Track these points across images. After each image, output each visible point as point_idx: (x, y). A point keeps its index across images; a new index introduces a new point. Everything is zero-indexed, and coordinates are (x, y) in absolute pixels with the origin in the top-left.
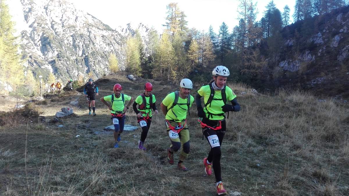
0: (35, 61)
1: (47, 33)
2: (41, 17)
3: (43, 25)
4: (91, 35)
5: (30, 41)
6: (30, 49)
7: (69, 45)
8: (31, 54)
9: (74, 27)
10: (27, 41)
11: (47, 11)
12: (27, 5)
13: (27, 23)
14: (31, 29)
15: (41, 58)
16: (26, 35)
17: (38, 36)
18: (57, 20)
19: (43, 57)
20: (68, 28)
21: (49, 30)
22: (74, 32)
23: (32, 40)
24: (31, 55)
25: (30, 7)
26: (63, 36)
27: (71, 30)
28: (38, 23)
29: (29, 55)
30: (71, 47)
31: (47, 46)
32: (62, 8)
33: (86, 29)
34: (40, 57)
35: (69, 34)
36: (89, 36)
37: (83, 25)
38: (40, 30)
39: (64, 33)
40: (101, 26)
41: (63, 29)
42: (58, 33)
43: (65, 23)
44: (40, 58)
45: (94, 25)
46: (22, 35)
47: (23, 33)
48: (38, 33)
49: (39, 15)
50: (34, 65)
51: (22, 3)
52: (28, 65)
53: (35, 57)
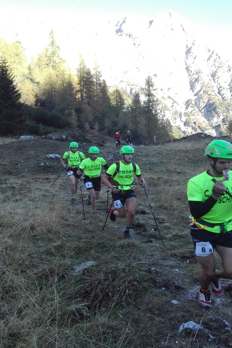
0: (199, 127)
1: (213, 100)
2: (208, 84)
3: (209, 92)
5: (195, 108)
6: (195, 115)
10: (192, 109)
11: (215, 78)
12: (194, 75)
13: (193, 92)
14: (196, 97)
16: (191, 103)
17: (204, 103)
18: (226, 86)
19: (208, 122)
21: (216, 96)
23: (197, 107)
24: (196, 121)
25: (196, 76)
28: (204, 91)
29: (193, 121)
31: (213, 111)
34: (204, 122)
38: (206, 97)
41: (231, 94)
42: (225, 99)
44: (205, 124)
46: (188, 104)
47: (189, 102)
48: (204, 100)
49: (206, 82)
50: (197, 131)
51: (189, 74)
52: (191, 131)
53: (199, 123)
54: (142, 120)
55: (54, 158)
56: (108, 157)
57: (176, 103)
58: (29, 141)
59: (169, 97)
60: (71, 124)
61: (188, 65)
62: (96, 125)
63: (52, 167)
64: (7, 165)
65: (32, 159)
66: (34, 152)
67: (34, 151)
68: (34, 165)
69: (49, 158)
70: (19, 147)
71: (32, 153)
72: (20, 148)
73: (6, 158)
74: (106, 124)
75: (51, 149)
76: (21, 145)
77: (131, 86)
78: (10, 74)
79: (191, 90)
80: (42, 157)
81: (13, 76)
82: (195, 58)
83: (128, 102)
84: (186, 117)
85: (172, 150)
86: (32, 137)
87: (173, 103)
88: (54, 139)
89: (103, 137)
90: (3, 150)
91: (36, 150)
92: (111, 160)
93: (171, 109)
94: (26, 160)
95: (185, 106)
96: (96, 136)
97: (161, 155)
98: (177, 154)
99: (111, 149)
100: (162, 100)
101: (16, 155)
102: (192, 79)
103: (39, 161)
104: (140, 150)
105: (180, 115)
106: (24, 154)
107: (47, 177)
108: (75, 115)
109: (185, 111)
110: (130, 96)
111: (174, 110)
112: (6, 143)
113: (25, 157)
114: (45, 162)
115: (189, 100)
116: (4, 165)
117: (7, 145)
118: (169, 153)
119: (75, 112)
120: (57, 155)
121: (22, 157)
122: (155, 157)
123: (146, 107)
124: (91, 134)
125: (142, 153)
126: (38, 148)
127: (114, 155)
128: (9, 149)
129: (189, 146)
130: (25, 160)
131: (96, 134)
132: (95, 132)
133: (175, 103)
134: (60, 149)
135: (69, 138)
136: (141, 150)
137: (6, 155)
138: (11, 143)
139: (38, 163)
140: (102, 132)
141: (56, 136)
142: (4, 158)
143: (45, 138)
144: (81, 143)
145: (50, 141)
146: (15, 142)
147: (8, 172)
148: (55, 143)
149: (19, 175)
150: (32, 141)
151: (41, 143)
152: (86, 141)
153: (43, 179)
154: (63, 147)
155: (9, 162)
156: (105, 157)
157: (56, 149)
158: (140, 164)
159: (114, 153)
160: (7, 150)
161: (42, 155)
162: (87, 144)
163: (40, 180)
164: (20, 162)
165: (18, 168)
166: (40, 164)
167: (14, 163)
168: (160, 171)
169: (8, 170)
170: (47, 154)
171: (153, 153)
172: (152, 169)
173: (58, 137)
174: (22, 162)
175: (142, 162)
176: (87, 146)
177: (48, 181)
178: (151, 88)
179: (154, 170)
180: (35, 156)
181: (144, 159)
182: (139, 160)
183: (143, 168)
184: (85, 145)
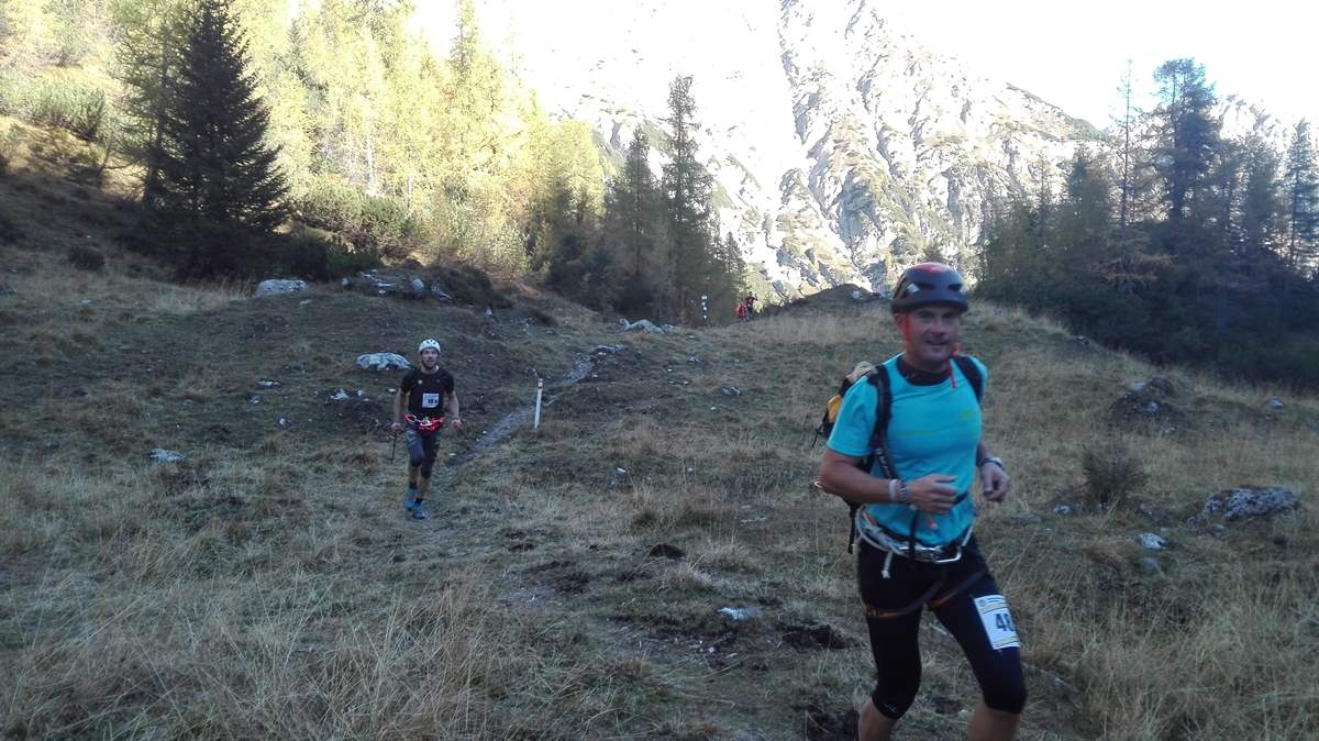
0: (823, 269)
1: (863, 173)
2: (848, 118)
3: (852, 147)
4: (1017, 165)
5: (810, 203)
6: (809, 227)
7: (937, 206)
8: (809, 245)
9: (955, 140)
10: (801, 204)
11: (868, 96)
12: (807, 82)
13: (804, 142)
14: (814, 162)
15: (842, 258)
16: (797, 183)
17: (836, 183)
18: (900, 124)
19: (848, 253)
20: (935, 146)
21: (873, 161)
22: (957, 158)
23: (817, 199)
24: (812, 249)
25: (813, 88)
26: (916, 178)
27: (944, 153)
28: (835, 141)
29: (805, 249)
30: (942, 212)
31: (862, 215)
32: (920, 79)
33: (999, 143)
34: (837, 252)
35: (938, 170)
36: (1009, 168)
37: (988, 132)
38: (842, 161)
39: (920, 164)
40: (1056, 126)
41: (919, 152)
42: (899, 169)
43: (925, 128)
44: (839, 257)
45: (1029, 124)
46: (788, 184)
47: (790, 177)
48: (837, 175)
49: (842, 111)
50: (818, 283)
51: (791, 80)
53: (821, 252)
55: (383, 369)
56: (575, 368)
57: (754, 182)
58: (291, 300)
59: (732, 160)
61: (787, 47)
63: (378, 408)
64: (209, 399)
65: (303, 372)
66: (312, 346)
67: (309, 338)
68: (311, 400)
69: (366, 371)
70: (256, 324)
71: (303, 349)
72: (261, 329)
73: (206, 369)
75: (372, 331)
76: (265, 315)
77: (614, 116)
79: (795, 133)
80: (339, 364)
82: (808, 24)
84: (784, 233)
85: (780, 345)
86: (303, 283)
87: (743, 182)
88: (381, 292)
90: (197, 337)
91: (318, 337)
92: (587, 380)
93: (738, 203)
94: (280, 378)
95: (780, 192)
97: (747, 361)
98: (800, 358)
99: (578, 336)
100: (711, 169)
101: (243, 356)
102: (800, 97)
103: (328, 381)
104: (674, 343)
105: (764, 225)
106: (273, 352)
107: (360, 451)
109: (780, 209)
110: (613, 151)
111: (746, 204)
112: (207, 309)
113: (275, 367)
114: (352, 384)
115: (791, 172)
116: (201, 400)
117: (212, 318)
118: (773, 354)
121: (266, 366)
122: (728, 368)
123: (670, 186)
125: (686, 354)
126: (326, 328)
127: (592, 360)
128: (220, 332)
129: (829, 329)
130: (276, 376)
133: (748, 180)
134: (405, 335)
135: (433, 288)
136: (677, 340)
137: (207, 357)
138: (228, 307)
139: (326, 392)
141: (389, 278)
142: (200, 371)
143: (349, 287)
144: (478, 311)
145: (367, 298)
146: (240, 304)
147: (213, 429)
148: (387, 308)
149: (255, 445)
150: (305, 299)
151: (335, 305)
152: (494, 304)
153: (346, 461)
154: (417, 323)
155: (218, 387)
156: (564, 367)
157: (391, 334)
158: (686, 397)
159: (594, 353)
160: (210, 334)
161: (340, 355)
162: (497, 315)
163: (338, 468)
164: (258, 388)
165: (251, 414)
166: (335, 394)
167: (236, 390)
168: (760, 426)
169: (214, 424)
170: (359, 352)
171: (722, 354)
172: (729, 419)
173: (398, 286)
174: (267, 387)
175: (690, 390)
176: (498, 321)
177: (366, 468)
178: (686, 118)
179: (737, 421)
180: (316, 359)
181: (697, 379)
182: (680, 379)
183: (700, 416)
184: (492, 320)
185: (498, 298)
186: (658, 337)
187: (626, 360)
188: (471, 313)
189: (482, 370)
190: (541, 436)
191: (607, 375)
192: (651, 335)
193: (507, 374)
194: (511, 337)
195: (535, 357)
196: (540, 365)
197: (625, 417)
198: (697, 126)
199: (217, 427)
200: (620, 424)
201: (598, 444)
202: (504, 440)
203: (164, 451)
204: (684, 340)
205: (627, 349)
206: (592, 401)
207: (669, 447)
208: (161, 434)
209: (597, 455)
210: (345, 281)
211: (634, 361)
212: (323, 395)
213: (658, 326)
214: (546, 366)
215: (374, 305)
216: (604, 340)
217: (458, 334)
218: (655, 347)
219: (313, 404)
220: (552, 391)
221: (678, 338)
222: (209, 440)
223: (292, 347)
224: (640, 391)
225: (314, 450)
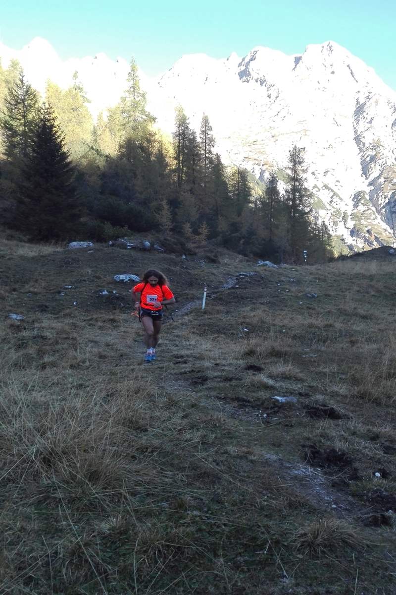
0: (376, 239)
2: (392, 167)
5: (370, 207)
6: (369, 219)
8: (369, 227)
10: (365, 208)
12: (369, 150)
13: (367, 179)
14: (372, 188)
15: (388, 234)
16: (363, 198)
17: (385, 198)
19: (392, 231)
23: (374, 206)
24: (371, 229)
25: (373, 153)
28: (385, 178)
29: (367, 229)
34: (385, 231)
38: (389, 188)
44: (386, 234)
46: (357, 198)
47: (359, 195)
48: (386, 194)
49: (389, 163)
50: (373, 245)
51: (360, 149)
52: (363, 245)
53: (377, 231)
54: (283, 223)
55: (126, 282)
56: (227, 283)
57: (338, 198)
58: (84, 251)
59: (326, 187)
60: (161, 225)
61: (359, 133)
62: (204, 226)
63: (123, 299)
64: (40, 293)
65: (87, 282)
66: (92, 271)
67: (91, 267)
68: (90, 294)
69: (118, 282)
70: (65, 261)
71: (88, 272)
72: (68, 263)
73: (39, 280)
74: (219, 227)
75: (123, 264)
76: (70, 257)
77: (261, 167)
78: (56, 132)
79: (363, 175)
80: (105, 279)
81: (62, 137)
82: (370, 122)
83: (258, 192)
84: (355, 221)
85: (343, 274)
86: (91, 244)
87: (332, 197)
88: (129, 247)
89: (215, 249)
90: (36, 266)
91: (96, 267)
92: (233, 288)
93: (329, 207)
94: (76, 285)
95: (353, 203)
96: (204, 247)
97: (323, 281)
99: (230, 268)
100: (314, 191)
101: (58, 275)
102: (365, 157)
103: (99, 286)
104: (283, 272)
105: (343, 217)
106: (73, 273)
107: (112, 317)
108: (168, 209)
109: (353, 210)
110: (260, 183)
111: (334, 208)
112: (43, 254)
113: (74, 280)
114: (111, 288)
115: (360, 193)
116: (36, 294)
117: (44, 258)
119: (168, 205)
120: (133, 277)
121: (69, 279)
122: (312, 285)
124: (195, 243)
125: (289, 277)
126: (100, 263)
127: (237, 279)
128: (48, 264)
130: (74, 284)
131: (204, 243)
132: (202, 239)
133: (335, 196)
134: (139, 266)
135: (155, 246)
137: (40, 275)
138: (52, 253)
139: (97, 291)
140: (213, 240)
141: (133, 241)
142: (36, 281)
143: (113, 245)
144: (177, 256)
145: (122, 250)
146: (58, 252)
147: (39, 306)
148: (131, 255)
149: (60, 313)
150: (90, 250)
151: (105, 253)
152: (187, 253)
153: (104, 321)
154: (145, 262)
155: (45, 288)
156: (221, 282)
157: (132, 266)
158: (286, 297)
159: (237, 276)
160: (43, 265)
161: (106, 275)
162: (188, 258)
163: (100, 324)
164: (64, 289)
165: (60, 300)
166: (102, 292)
167: (53, 290)
168: (327, 312)
169: (41, 304)
170: (115, 274)
171: (309, 278)
172: (309, 308)
173: (137, 245)
174: (69, 288)
175: (289, 294)
176: (188, 261)
177: (114, 325)
178: (299, 168)
179: (314, 309)
180: (94, 277)
181: (293, 289)
182: (284, 289)
183: (293, 306)
184: (185, 260)
185: (189, 250)
186: (274, 269)
187: (256, 280)
188: (174, 257)
189: (177, 283)
190: (205, 313)
191: (243, 287)
192: (269, 269)
193: (191, 285)
194: (194, 268)
195: (206, 278)
196: (208, 281)
197: (251, 305)
198: (305, 171)
199: (43, 305)
200: (248, 308)
201: (236, 317)
202: (187, 314)
203: (15, 315)
204: (289, 271)
205: (256, 275)
206: (234, 298)
207: (274, 320)
208: (15, 307)
209: (234, 322)
210: (111, 243)
211: (259, 280)
212: (96, 292)
213: (275, 264)
214: (212, 282)
215: (124, 253)
216: (244, 270)
217: (166, 266)
218: (272, 274)
219: (91, 296)
220: (214, 293)
221: (286, 270)
222: (37, 311)
223: (82, 271)
224: (261, 294)
225: (89, 316)
